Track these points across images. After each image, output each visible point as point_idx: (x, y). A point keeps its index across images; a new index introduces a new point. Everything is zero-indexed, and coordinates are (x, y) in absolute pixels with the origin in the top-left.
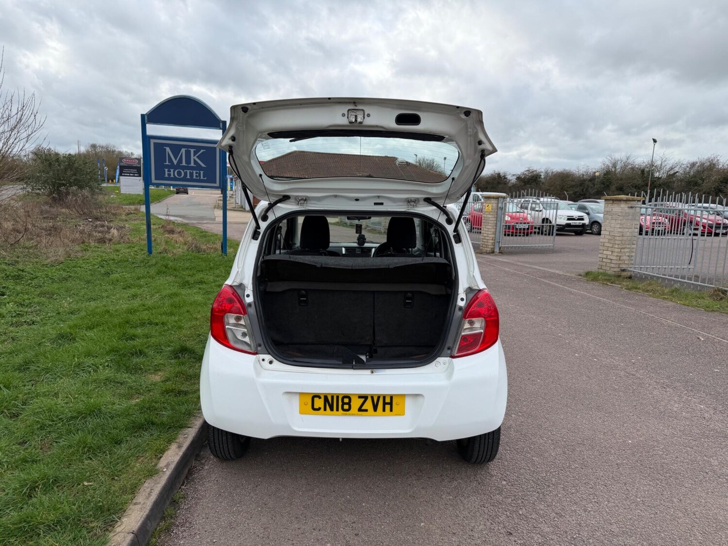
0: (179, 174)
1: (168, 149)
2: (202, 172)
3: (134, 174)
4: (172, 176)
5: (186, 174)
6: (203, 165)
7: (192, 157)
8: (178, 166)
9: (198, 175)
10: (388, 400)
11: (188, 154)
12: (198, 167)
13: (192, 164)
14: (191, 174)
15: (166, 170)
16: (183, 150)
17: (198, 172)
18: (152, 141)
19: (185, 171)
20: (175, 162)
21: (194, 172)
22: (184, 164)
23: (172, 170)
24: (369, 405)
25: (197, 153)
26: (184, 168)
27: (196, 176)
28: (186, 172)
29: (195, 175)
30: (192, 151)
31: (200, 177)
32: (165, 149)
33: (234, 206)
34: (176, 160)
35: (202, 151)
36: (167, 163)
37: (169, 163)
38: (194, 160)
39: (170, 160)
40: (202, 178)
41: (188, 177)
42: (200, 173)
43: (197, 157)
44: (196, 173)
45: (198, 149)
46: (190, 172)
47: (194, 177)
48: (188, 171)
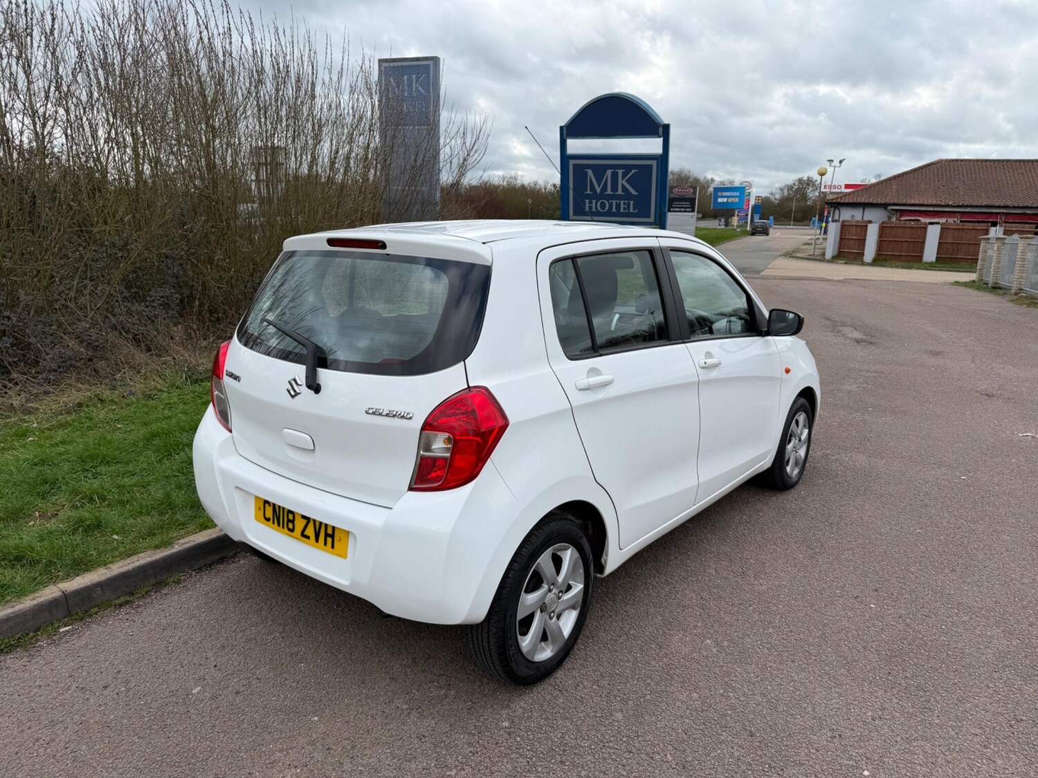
0: (603, 206)
1: (590, 172)
2: (632, 202)
3: (686, 208)
4: (594, 209)
5: (611, 205)
6: (634, 192)
7: (621, 182)
8: (602, 196)
9: (626, 206)
10: (330, 531)
11: (615, 176)
12: (627, 195)
13: (620, 192)
14: (618, 206)
15: (587, 201)
16: (609, 172)
17: (627, 202)
18: (572, 162)
19: (610, 201)
20: (598, 190)
21: (622, 202)
22: (609, 192)
23: (594, 201)
24: (310, 531)
25: (626, 176)
26: (609, 197)
27: (625, 209)
28: (612, 203)
29: (622, 206)
30: (620, 172)
31: (629, 210)
32: (587, 172)
33: (812, 253)
34: (599, 187)
35: (633, 171)
36: (588, 192)
37: (590, 191)
38: (623, 185)
39: (593, 188)
40: (631, 211)
41: (614, 210)
42: (629, 205)
43: (626, 181)
44: (625, 204)
45: (628, 168)
46: (616, 203)
47: (622, 210)
48: (614, 202)
